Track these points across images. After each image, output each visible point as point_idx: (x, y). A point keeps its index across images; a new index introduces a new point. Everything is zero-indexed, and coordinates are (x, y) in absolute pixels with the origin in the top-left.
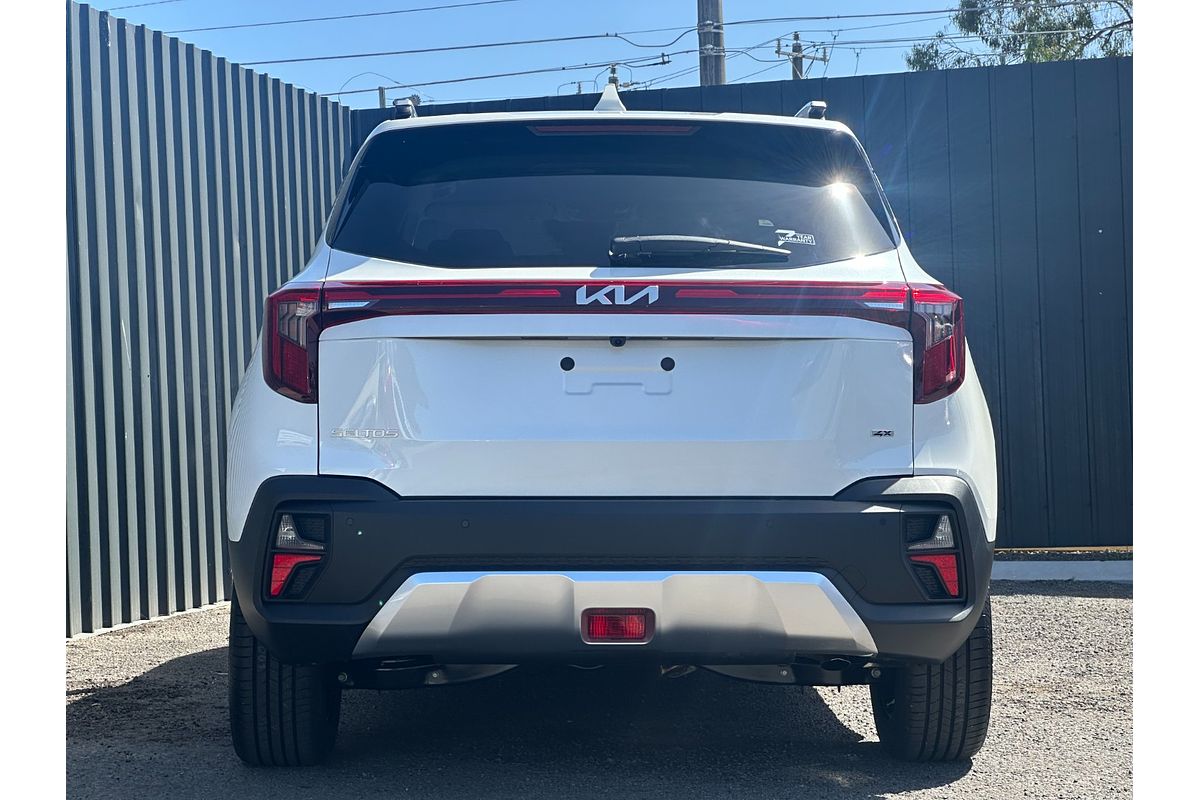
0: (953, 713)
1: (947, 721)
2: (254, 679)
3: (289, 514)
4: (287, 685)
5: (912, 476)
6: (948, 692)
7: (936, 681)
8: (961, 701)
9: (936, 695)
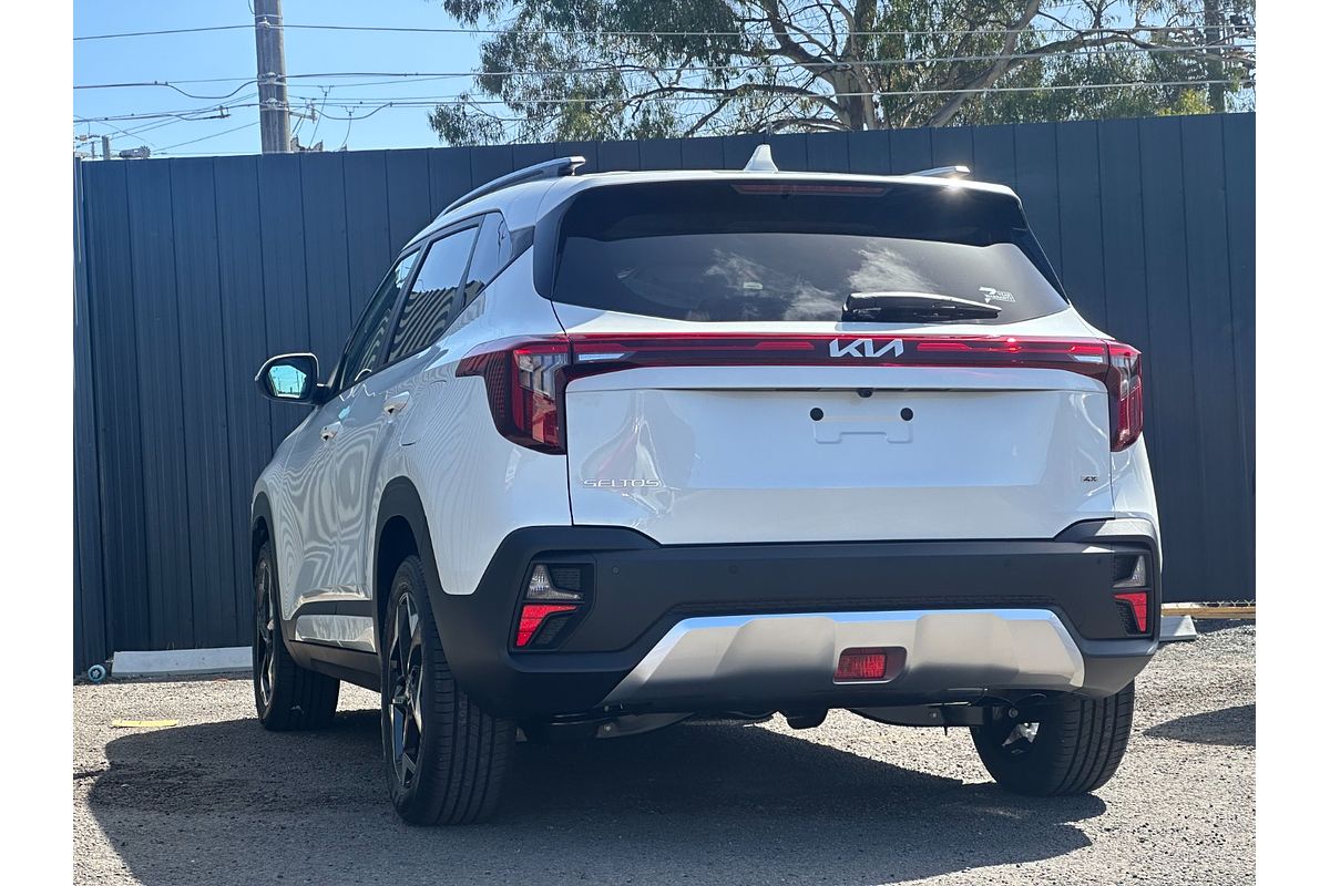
0: (1100, 745)
1: (1092, 755)
2: (455, 733)
3: (543, 564)
4: (486, 740)
5: (1114, 519)
6: (1098, 728)
7: (1088, 716)
8: (1108, 735)
9: (1086, 731)
